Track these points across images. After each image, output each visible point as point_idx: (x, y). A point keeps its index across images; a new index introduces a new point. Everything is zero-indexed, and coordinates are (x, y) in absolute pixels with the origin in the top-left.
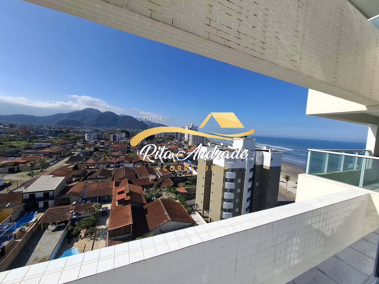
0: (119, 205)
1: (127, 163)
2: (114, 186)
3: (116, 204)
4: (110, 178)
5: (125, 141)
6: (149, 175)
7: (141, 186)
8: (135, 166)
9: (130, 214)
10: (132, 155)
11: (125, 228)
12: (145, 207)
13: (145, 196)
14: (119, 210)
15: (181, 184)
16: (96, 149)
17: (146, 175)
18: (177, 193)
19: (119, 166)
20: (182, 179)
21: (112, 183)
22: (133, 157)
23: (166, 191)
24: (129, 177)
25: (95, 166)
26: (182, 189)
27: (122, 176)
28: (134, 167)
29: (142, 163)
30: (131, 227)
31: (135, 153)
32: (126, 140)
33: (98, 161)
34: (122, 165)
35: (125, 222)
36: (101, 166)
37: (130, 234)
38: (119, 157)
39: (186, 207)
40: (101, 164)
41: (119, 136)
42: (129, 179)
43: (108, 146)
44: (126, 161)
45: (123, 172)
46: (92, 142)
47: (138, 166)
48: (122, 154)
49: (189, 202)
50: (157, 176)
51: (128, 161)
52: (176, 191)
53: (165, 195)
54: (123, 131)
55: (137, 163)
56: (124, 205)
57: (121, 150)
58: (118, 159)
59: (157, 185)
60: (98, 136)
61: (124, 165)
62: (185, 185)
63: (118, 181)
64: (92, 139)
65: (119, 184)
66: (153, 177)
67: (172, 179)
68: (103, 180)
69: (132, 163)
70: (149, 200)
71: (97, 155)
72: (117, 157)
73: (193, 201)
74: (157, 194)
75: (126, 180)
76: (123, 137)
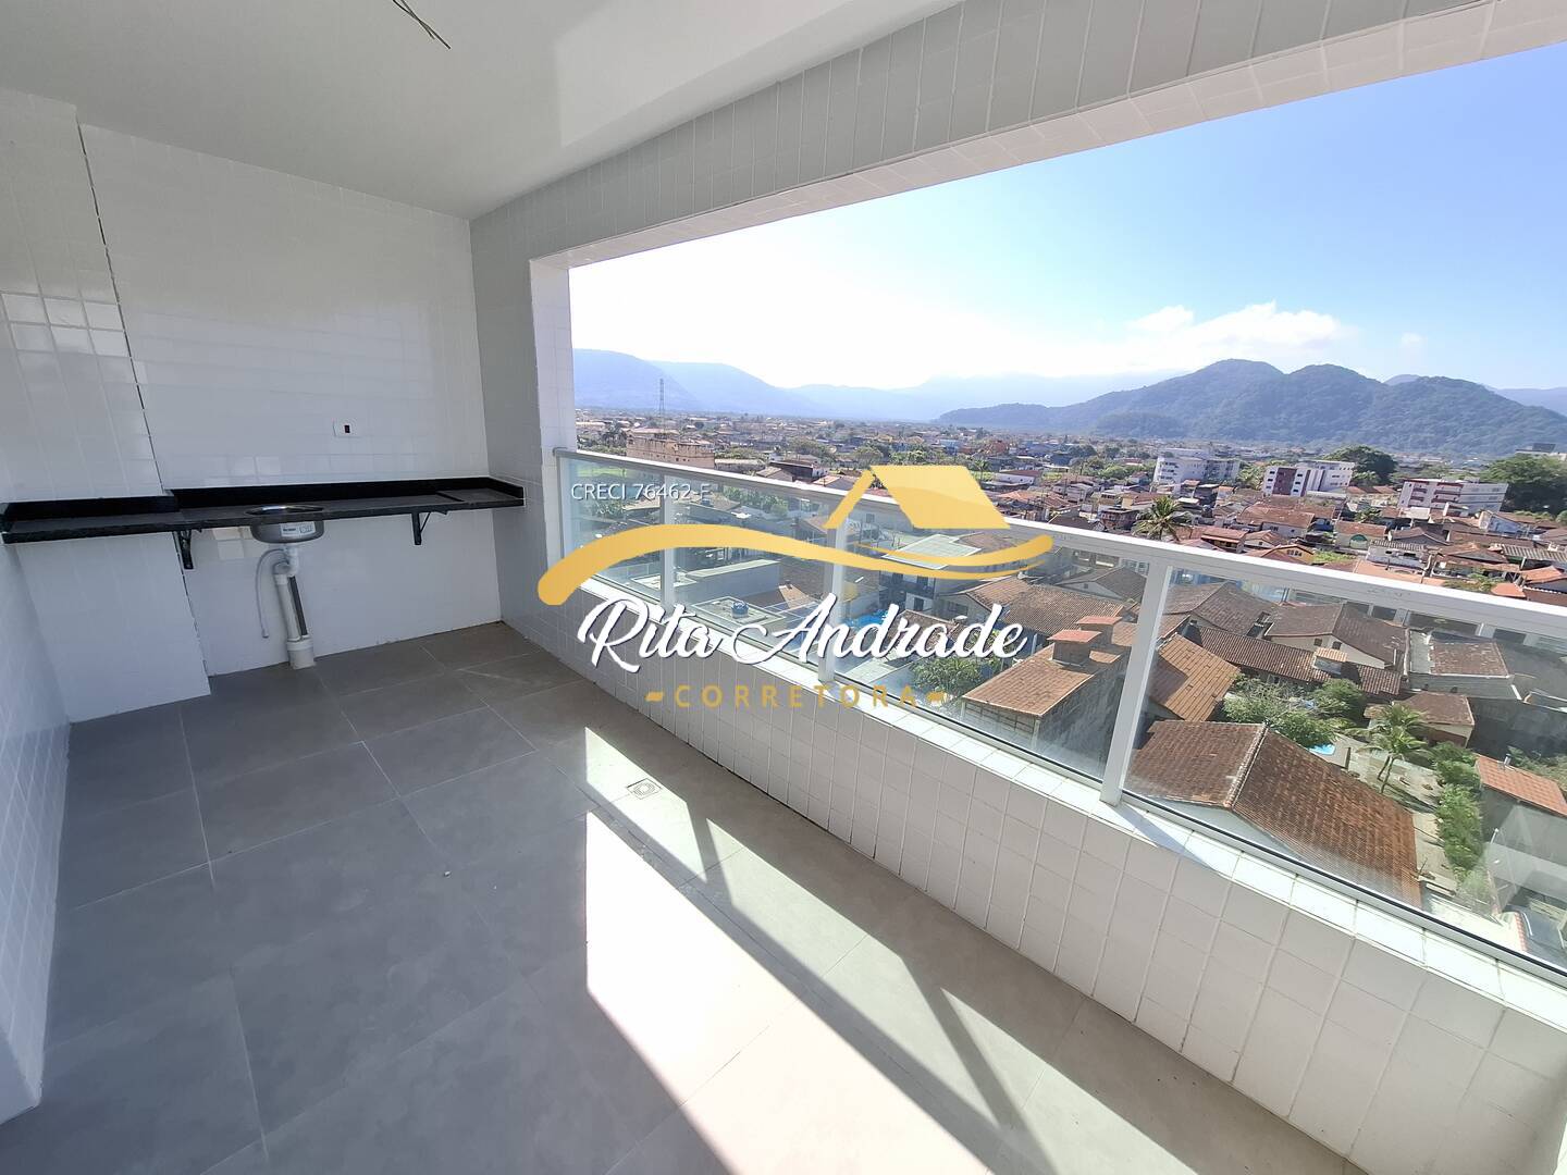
5: (1333, 498)
10: (1316, 556)
26: (1527, 780)
32: (1344, 496)
41: (1310, 472)
52: (1461, 771)
59: (1342, 695)
67: (1490, 706)
76: (1335, 480)
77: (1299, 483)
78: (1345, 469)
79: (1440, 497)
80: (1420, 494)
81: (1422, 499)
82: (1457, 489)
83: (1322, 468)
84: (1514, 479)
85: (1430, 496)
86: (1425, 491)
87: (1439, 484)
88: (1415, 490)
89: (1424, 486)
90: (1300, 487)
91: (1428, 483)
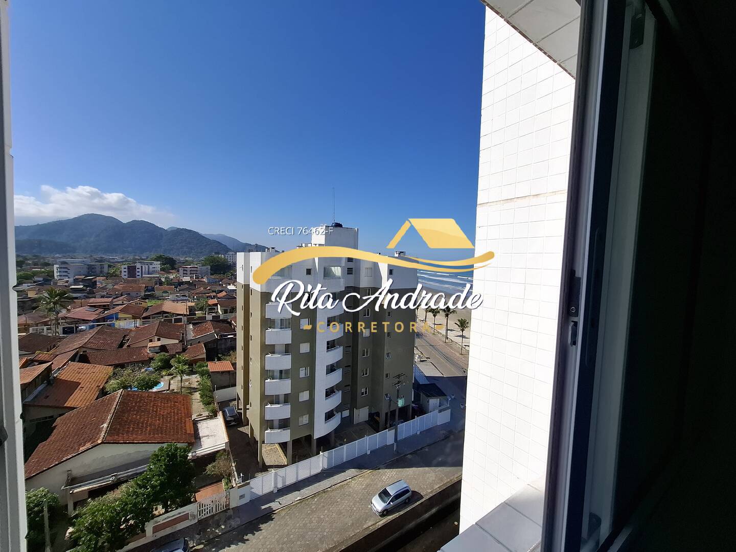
1: (125, 320)
5: (154, 277)
6: (159, 340)
10: (148, 303)
17: (151, 341)
18: (204, 373)
22: (151, 306)
26: (223, 364)
29: (165, 317)
31: (166, 299)
32: (158, 276)
38: (113, 308)
39: (207, 404)
41: (142, 267)
44: (121, 315)
45: (86, 339)
48: (125, 302)
51: (130, 314)
52: (206, 371)
55: (154, 318)
57: (129, 294)
58: (107, 312)
59: (162, 360)
67: (210, 344)
69: (139, 318)
77: (139, 272)
78: (157, 265)
79: (192, 272)
81: (186, 274)
82: (195, 269)
83: (147, 264)
84: (211, 264)
85: (188, 272)
87: (190, 268)
88: (184, 270)
91: (187, 268)
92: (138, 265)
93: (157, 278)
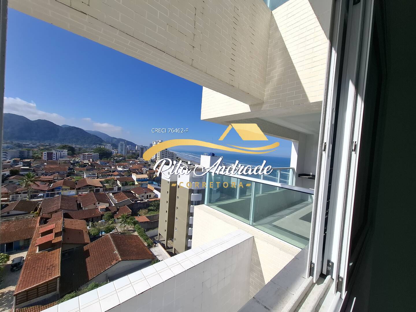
0: (40, 252)
1: (66, 190)
2: (38, 224)
3: (35, 250)
4: (33, 213)
5: (66, 160)
6: (99, 203)
7: (85, 219)
8: (80, 193)
9: (57, 262)
10: (75, 178)
11: (47, 285)
12: (85, 248)
13: (89, 233)
14: (39, 259)
15: (142, 212)
16: (14, 173)
17: (94, 204)
18: (135, 223)
19: (53, 195)
20: (144, 205)
21: (34, 220)
22: (77, 181)
23: (121, 222)
24: (66, 208)
25: (8, 197)
26: (143, 217)
27: (55, 209)
28: (77, 194)
29: (90, 188)
30: (58, 281)
31: (82, 176)
32: (69, 159)
33: (16, 188)
34: (57, 193)
35: (47, 276)
36: (20, 196)
37: (55, 292)
38: (54, 182)
39: (146, 239)
40: (20, 193)
41: (57, 153)
42: (66, 212)
43: (38, 167)
44: (64, 187)
45: (58, 203)
46: (9, 162)
47: (83, 193)
48: (59, 178)
49: (150, 233)
50: (110, 205)
51: (68, 186)
52: (135, 221)
53: (119, 228)
54: (64, 147)
55: (83, 189)
56: (49, 251)
57: (59, 172)
58: (52, 185)
59: (109, 216)
60: (20, 153)
61: (61, 193)
62: (148, 212)
63: (46, 216)
64: (9, 157)
65: (47, 221)
66: (104, 206)
67: (131, 206)
68: (20, 217)
69: (74, 189)
70: (94, 238)
71: (15, 181)
72: (50, 182)
73: (155, 230)
74: (107, 228)
75: (61, 213)
76: (64, 155)
77: (55, 156)
78: (65, 152)
79: (88, 157)
80: (84, 157)
81: (85, 158)
82: (91, 155)
83: (60, 152)
84: (100, 152)
85: (86, 157)
86: (85, 156)
87: (88, 154)
88: (83, 156)
89: (85, 155)
90: (55, 157)
91: (85, 154)
92: (54, 152)
93: (68, 161)
